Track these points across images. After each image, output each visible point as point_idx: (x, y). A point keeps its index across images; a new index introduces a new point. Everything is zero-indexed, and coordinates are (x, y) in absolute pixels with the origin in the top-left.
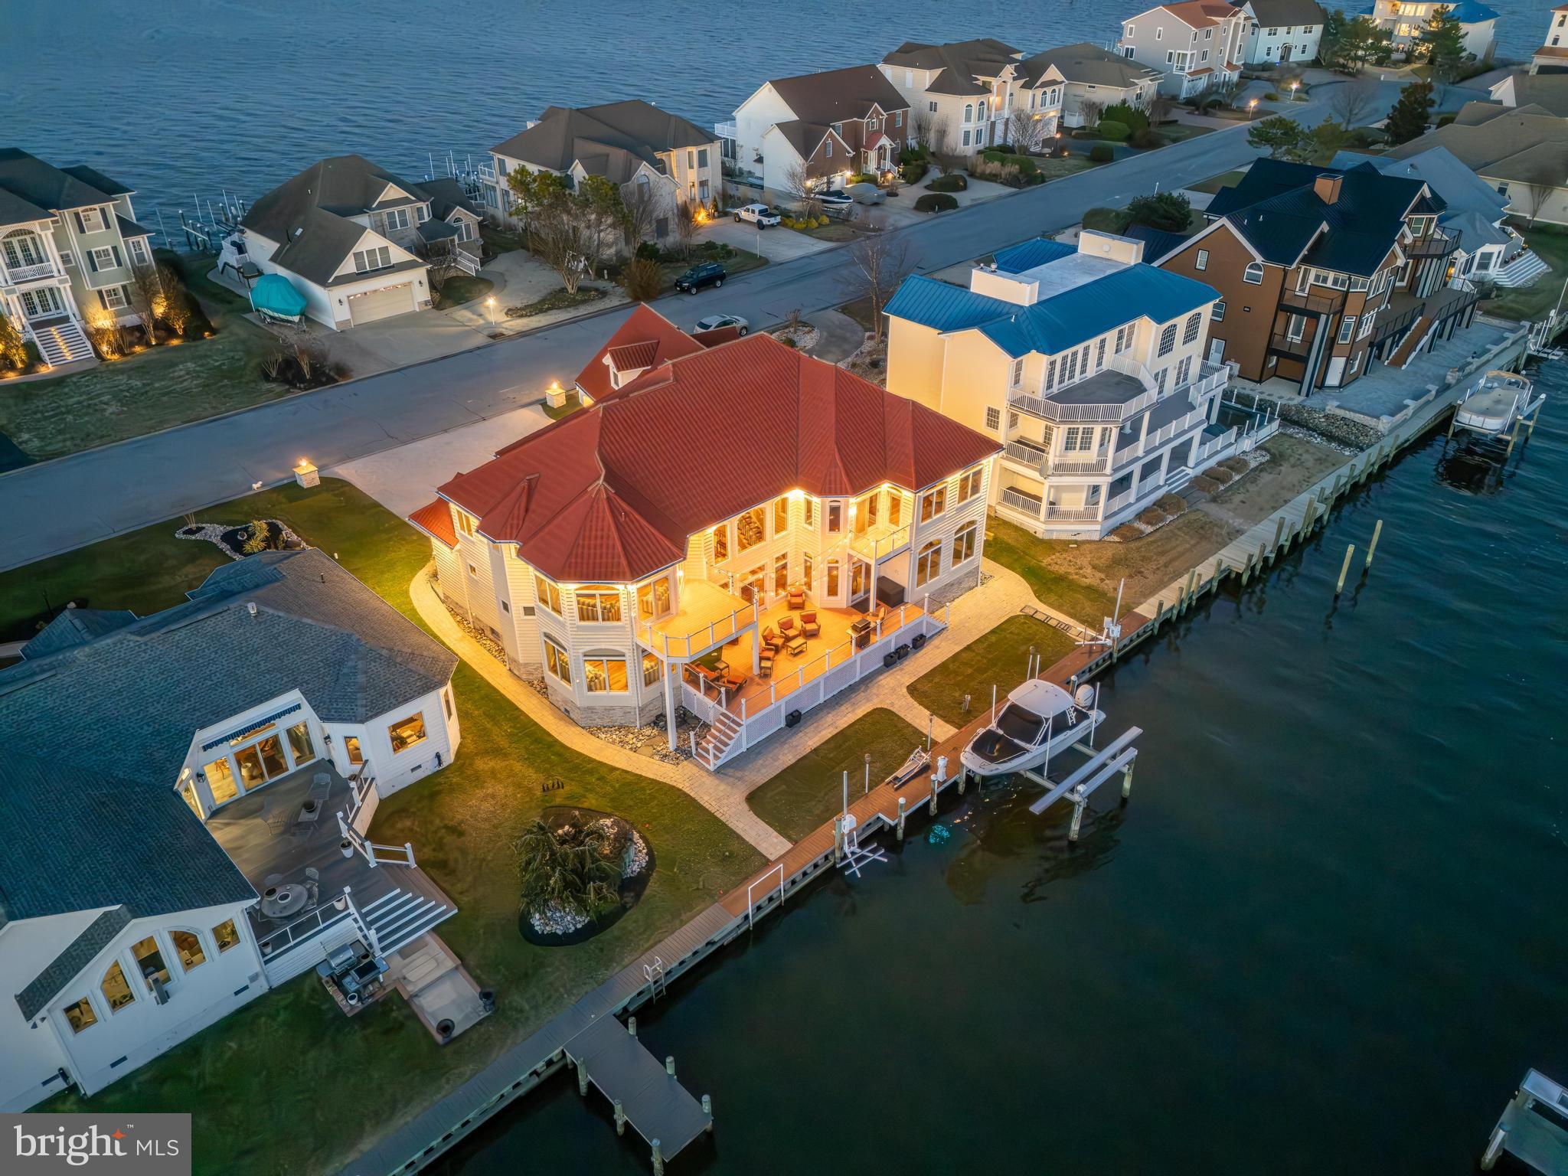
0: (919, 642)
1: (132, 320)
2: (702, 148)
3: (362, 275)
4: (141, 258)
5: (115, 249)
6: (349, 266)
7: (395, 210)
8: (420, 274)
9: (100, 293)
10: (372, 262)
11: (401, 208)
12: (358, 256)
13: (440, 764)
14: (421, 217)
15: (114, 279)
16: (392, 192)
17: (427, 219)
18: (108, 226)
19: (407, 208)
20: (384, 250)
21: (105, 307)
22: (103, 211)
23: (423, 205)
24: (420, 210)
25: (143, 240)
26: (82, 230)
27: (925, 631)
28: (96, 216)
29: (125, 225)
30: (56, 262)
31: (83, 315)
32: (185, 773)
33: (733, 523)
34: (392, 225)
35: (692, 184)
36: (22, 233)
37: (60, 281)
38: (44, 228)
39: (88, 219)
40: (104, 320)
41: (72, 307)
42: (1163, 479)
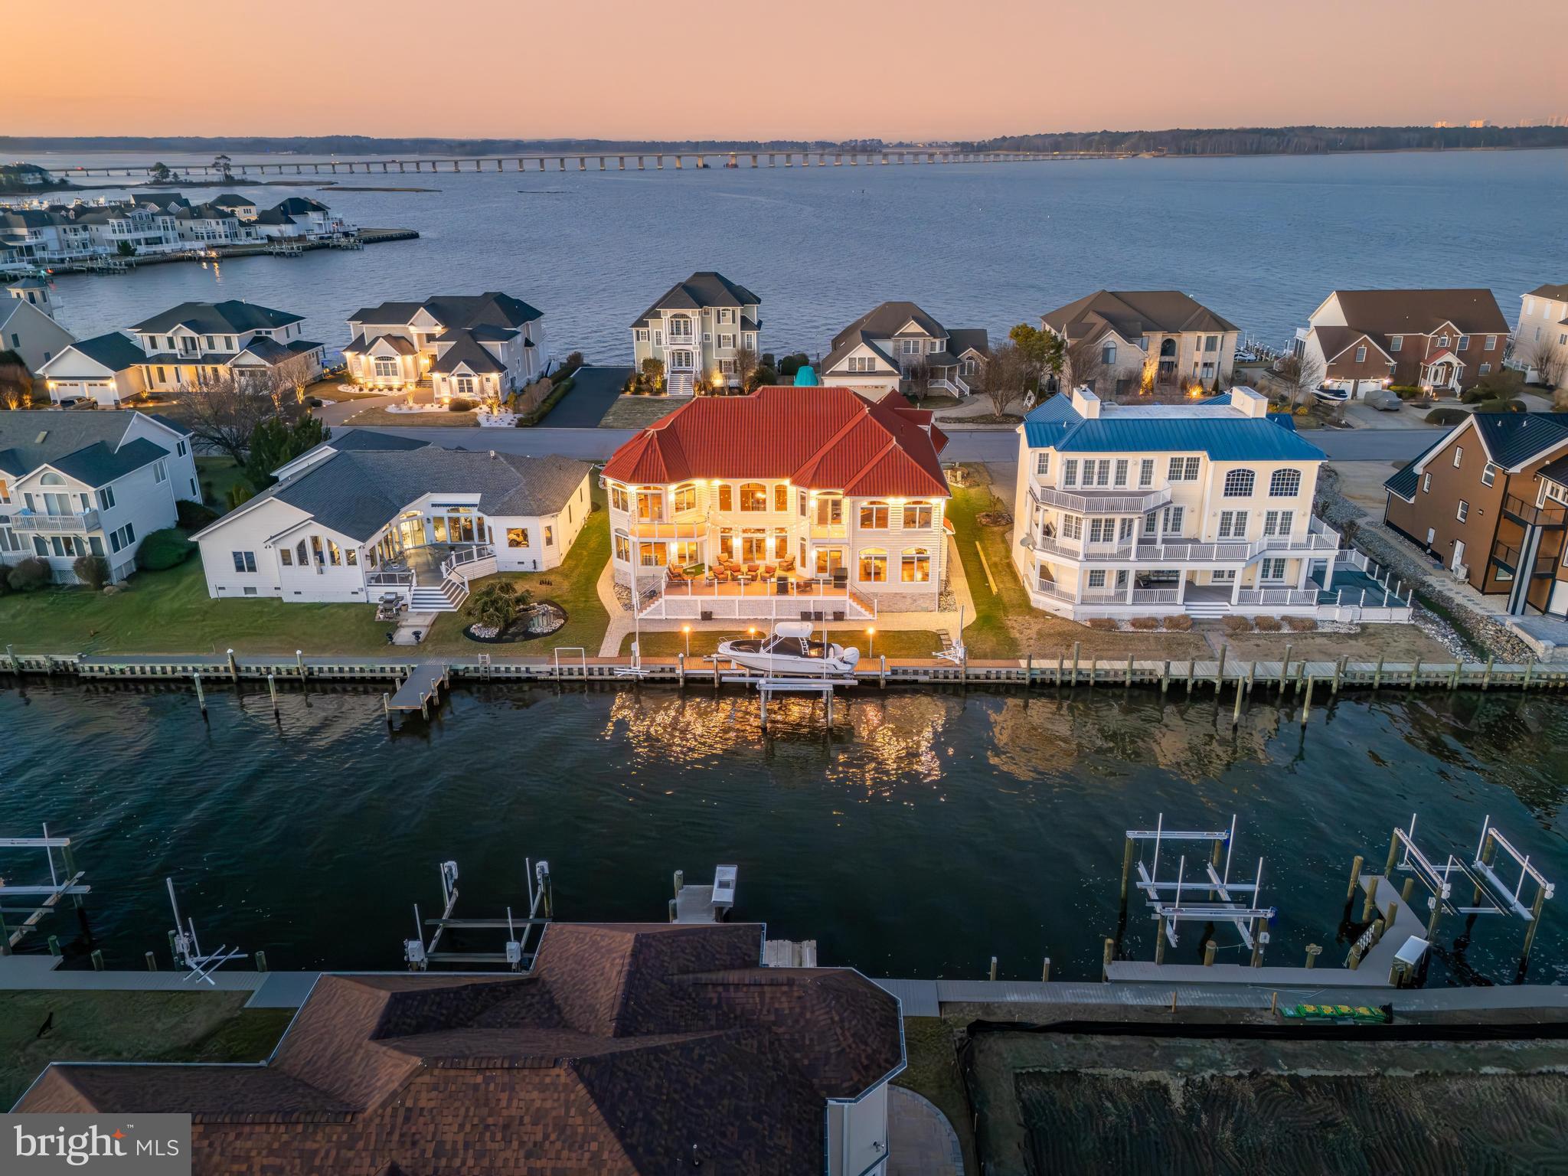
0: (839, 616)
1: (734, 382)
3: (850, 373)
4: (750, 345)
5: (734, 336)
6: (843, 365)
7: (911, 340)
8: (894, 381)
9: (721, 362)
10: (861, 366)
11: (916, 339)
12: (852, 361)
13: (536, 568)
14: (933, 348)
15: (728, 354)
16: (913, 327)
17: (937, 351)
18: (734, 322)
19: (921, 340)
21: (721, 371)
22: (734, 312)
23: (938, 342)
24: (933, 344)
25: (754, 334)
26: (719, 322)
27: (848, 611)
28: (729, 315)
29: (746, 323)
30: (696, 336)
31: (706, 373)
32: (419, 514)
33: (736, 485)
34: (907, 350)
35: (1196, 364)
36: (683, 316)
37: (695, 348)
38: (694, 315)
39: (724, 315)
40: (718, 381)
41: (697, 366)
42: (1180, 599)
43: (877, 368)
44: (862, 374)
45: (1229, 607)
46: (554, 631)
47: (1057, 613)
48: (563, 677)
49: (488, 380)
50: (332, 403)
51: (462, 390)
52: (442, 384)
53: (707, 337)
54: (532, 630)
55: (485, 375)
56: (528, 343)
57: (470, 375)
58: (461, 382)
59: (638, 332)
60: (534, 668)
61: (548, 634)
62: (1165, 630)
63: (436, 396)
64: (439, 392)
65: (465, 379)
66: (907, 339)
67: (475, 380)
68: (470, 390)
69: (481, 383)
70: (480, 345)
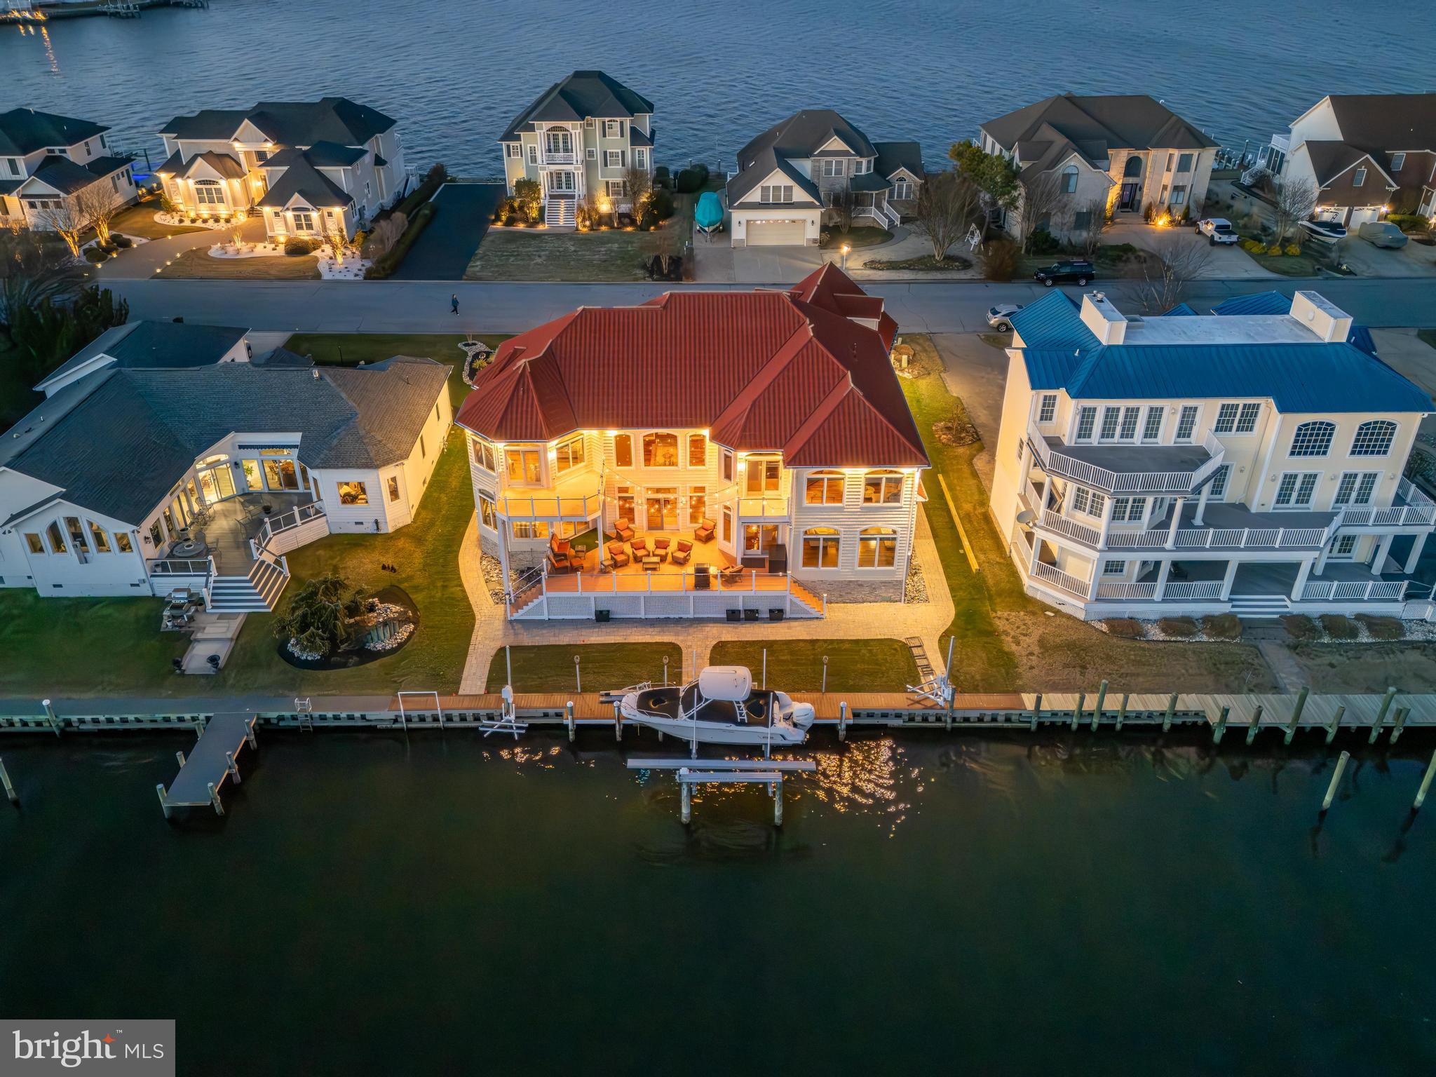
0: (777, 615)
1: (625, 208)
2: (1187, 152)
3: (763, 206)
4: (641, 163)
5: (623, 153)
6: (755, 195)
7: (834, 160)
8: (815, 215)
9: (607, 183)
10: (776, 197)
11: (839, 159)
12: (765, 190)
13: (378, 529)
14: (859, 169)
15: (616, 174)
16: (836, 144)
17: (864, 172)
18: (622, 135)
19: (844, 160)
20: (788, 189)
21: (608, 195)
22: (622, 123)
23: (864, 161)
24: (859, 164)
25: (646, 150)
26: (604, 136)
27: (788, 608)
28: (617, 126)
29: (637, 137)
30: (578, 154)
31: (590, 197)
32: (223, 457)
33: (638, 436)
34: (828, 172)
35: (1165, 188)
36: (561, 129)
37: (577, 170)
38: (574, 129)
39: (611, 127)
40: (604, 205)
41: (580, 189)
42: (1225, 594)
43: (795, 199)
44: (777, 206)
45: (1288, 603)
46: (400, 645)
47: (1063, 609)
48: (411, 725)
49: (330, 214)
50: (144, 241)
51: (299, 227)
52: (275, 220)
53: (591, 154)
54: (371, 646)
55: (326, 210)
56: (379, 161)
57: (307, 210)
58: (297, 218)
59: (508, 146)
60: (371, 715)
61: (393, 651)
62: (1205, 638)
63: (270, 234)
64: (272, 230)
65: (302, 214)
66: (829, 159)
67: (315, 215)
68: (310, 227)
69: (322, 217)
70: (318, 171)
